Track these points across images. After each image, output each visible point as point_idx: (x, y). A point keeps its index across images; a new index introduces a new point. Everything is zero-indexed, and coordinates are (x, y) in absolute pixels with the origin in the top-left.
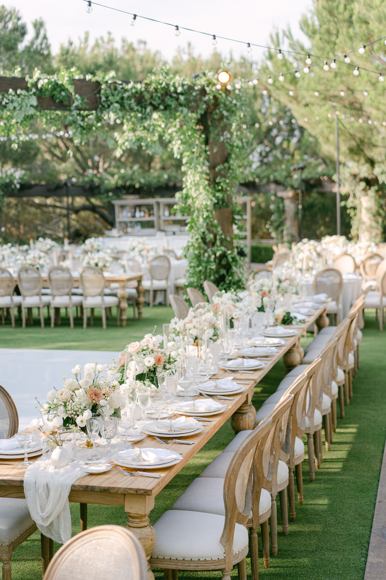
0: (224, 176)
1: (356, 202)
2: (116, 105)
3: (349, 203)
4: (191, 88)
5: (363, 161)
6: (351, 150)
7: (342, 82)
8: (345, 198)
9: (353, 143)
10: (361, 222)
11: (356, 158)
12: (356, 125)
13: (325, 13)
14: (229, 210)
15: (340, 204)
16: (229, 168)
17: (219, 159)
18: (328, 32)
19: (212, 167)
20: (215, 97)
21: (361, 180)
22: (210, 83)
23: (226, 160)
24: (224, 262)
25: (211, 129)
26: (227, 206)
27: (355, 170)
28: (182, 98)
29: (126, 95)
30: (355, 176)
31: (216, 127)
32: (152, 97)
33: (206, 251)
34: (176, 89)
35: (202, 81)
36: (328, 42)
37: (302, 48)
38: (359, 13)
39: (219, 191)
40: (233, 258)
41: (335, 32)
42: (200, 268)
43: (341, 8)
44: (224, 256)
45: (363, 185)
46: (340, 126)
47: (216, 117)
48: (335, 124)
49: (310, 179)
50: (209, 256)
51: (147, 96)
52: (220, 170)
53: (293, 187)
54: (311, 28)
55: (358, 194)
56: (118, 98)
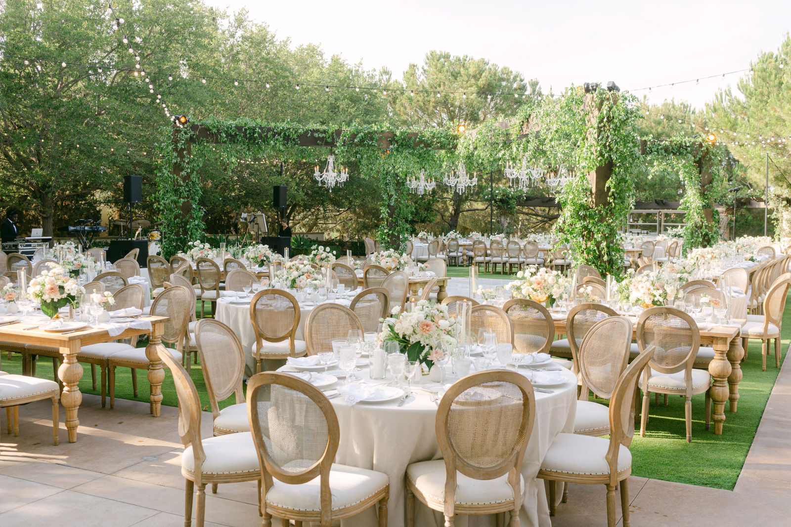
0: (710, 191)
1: (779, 215)
2: (656, 153)
3: (773, 216)
4: (694, 143)
5: (785, 186)
6: (776, 178)
7: (771, 130)
8: (771, 212)
9: (778, 173)
10: (782, 230)
11: (780, 184)
12: (782, 160)
13: (759, 80)
14: (711, 209)
15: (767, 216)
16: (712, 187)
17: (706, 182)
18: (762, 94)
19: (703, 186)
20: (707, 149)
21: (783, 199)
22: (703, 140)
23: (711, 182)
24: (706, 238)
25: (703, 165)
26: (710, 208)
27: (779, 192)
28: (689, 149)
29: (660, 147)
30: (778, 196)
31: (706, 164)
32: (673, 149)
33: (696, 231)
34: (686, 143)
35: (700, 140)
36: (761, 101)
37: (739, 103)
38: (787, 82)
39: (706, 199)
40: (712, 236)
41: (766, 93)
42: (693, 240)
43: (773, 77)
44: (706, 234)
45: (785, 202)
46: (770, 160)
47: (707, 159)
48: (765, 159)
49: (742, 198)
50: (699, 234)
51: (671, 148)
52: (707, 187)
53: (727, 204)
54: (748, 91)
55: (780, 209)
56: (656, 149)
